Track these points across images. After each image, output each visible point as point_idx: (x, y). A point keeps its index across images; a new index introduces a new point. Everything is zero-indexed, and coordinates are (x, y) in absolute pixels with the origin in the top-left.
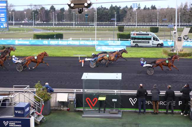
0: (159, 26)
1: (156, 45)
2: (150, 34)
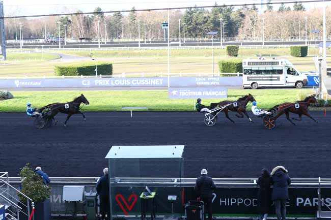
0: (307, 44)
1: (294, 85)
2: (280, 63)
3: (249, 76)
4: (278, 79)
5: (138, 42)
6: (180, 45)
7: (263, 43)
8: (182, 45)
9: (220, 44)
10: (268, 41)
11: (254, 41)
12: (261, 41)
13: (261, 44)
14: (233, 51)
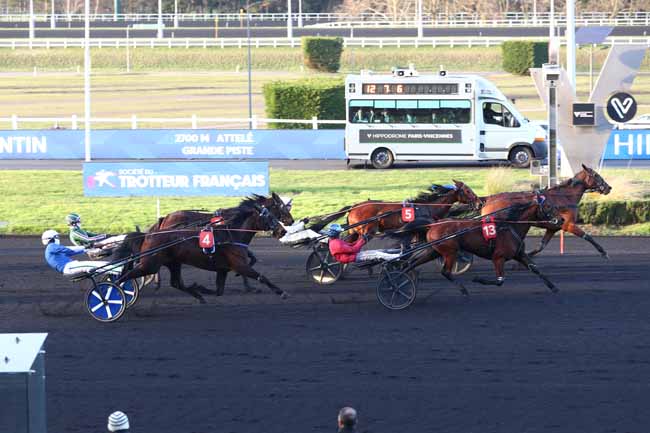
1: (505, 155)
2: (462, 88)
3: (365, 127)
4: (457, 137)
5: (26, 24)
6: (160, 34)
7: (420, 33)
8: (167, 34)
9: (284, 34)
10: (435, 24)
11: (393, 25)
12: (415, 26)
13: (413, 33)
14: (325, 54)
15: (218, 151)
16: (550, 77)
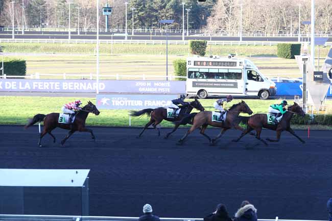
0: (301, 41)
5: (67, 33)
6: (126, 38)
7: (241, 39)
8: (129, 38)
9: (181, 39)
10: (248, 35)
11: (229, 35)
12: (239, 36)
13: (238, 39)
14: (199, 48)
15: (155, 90)
16: (304, 59)
